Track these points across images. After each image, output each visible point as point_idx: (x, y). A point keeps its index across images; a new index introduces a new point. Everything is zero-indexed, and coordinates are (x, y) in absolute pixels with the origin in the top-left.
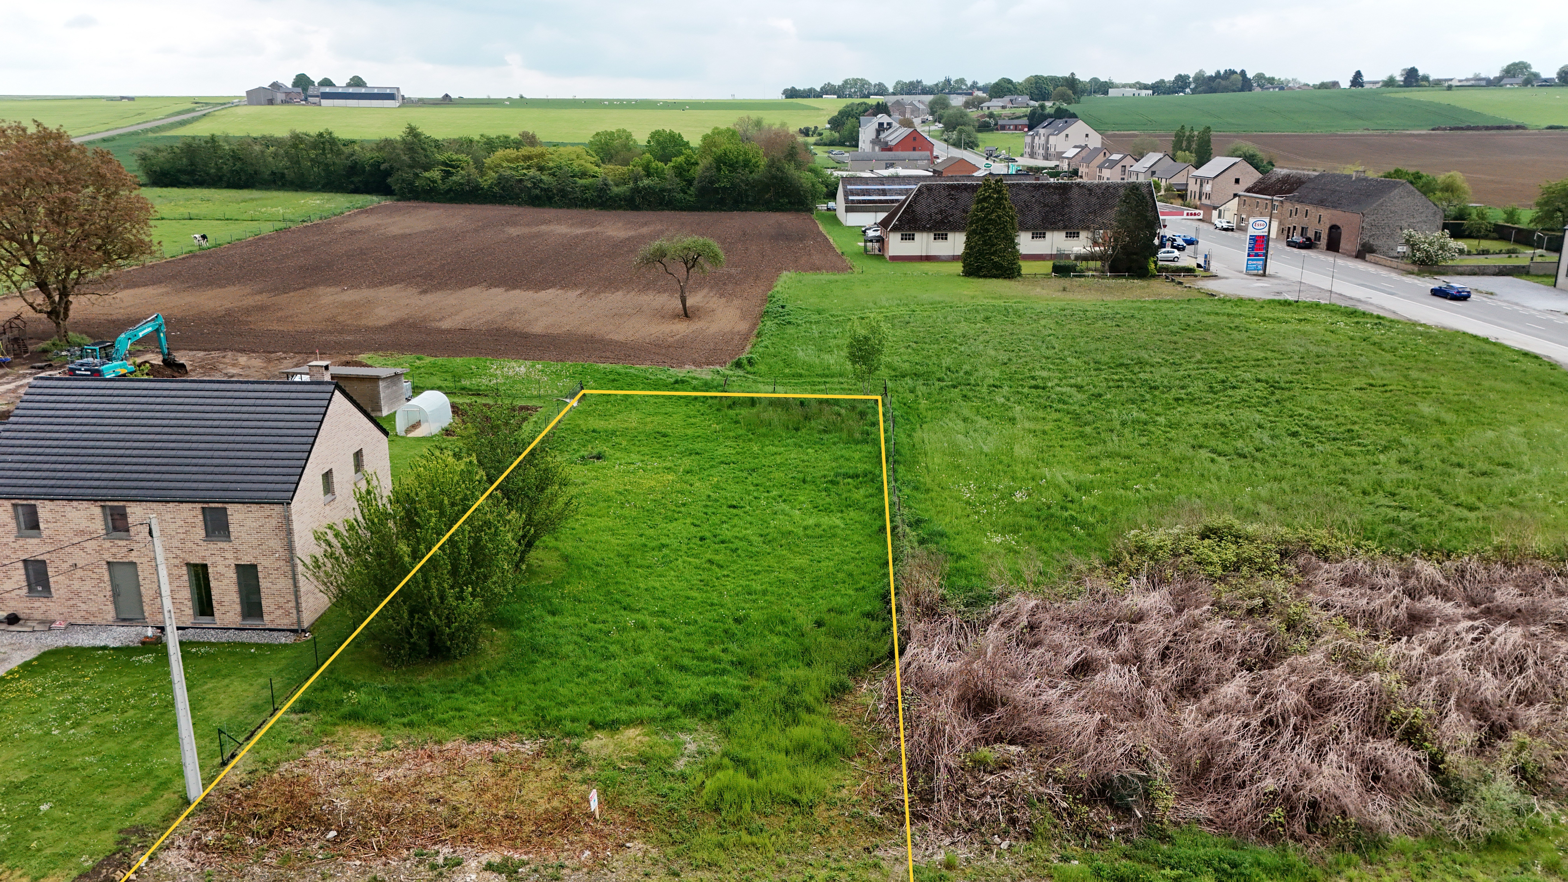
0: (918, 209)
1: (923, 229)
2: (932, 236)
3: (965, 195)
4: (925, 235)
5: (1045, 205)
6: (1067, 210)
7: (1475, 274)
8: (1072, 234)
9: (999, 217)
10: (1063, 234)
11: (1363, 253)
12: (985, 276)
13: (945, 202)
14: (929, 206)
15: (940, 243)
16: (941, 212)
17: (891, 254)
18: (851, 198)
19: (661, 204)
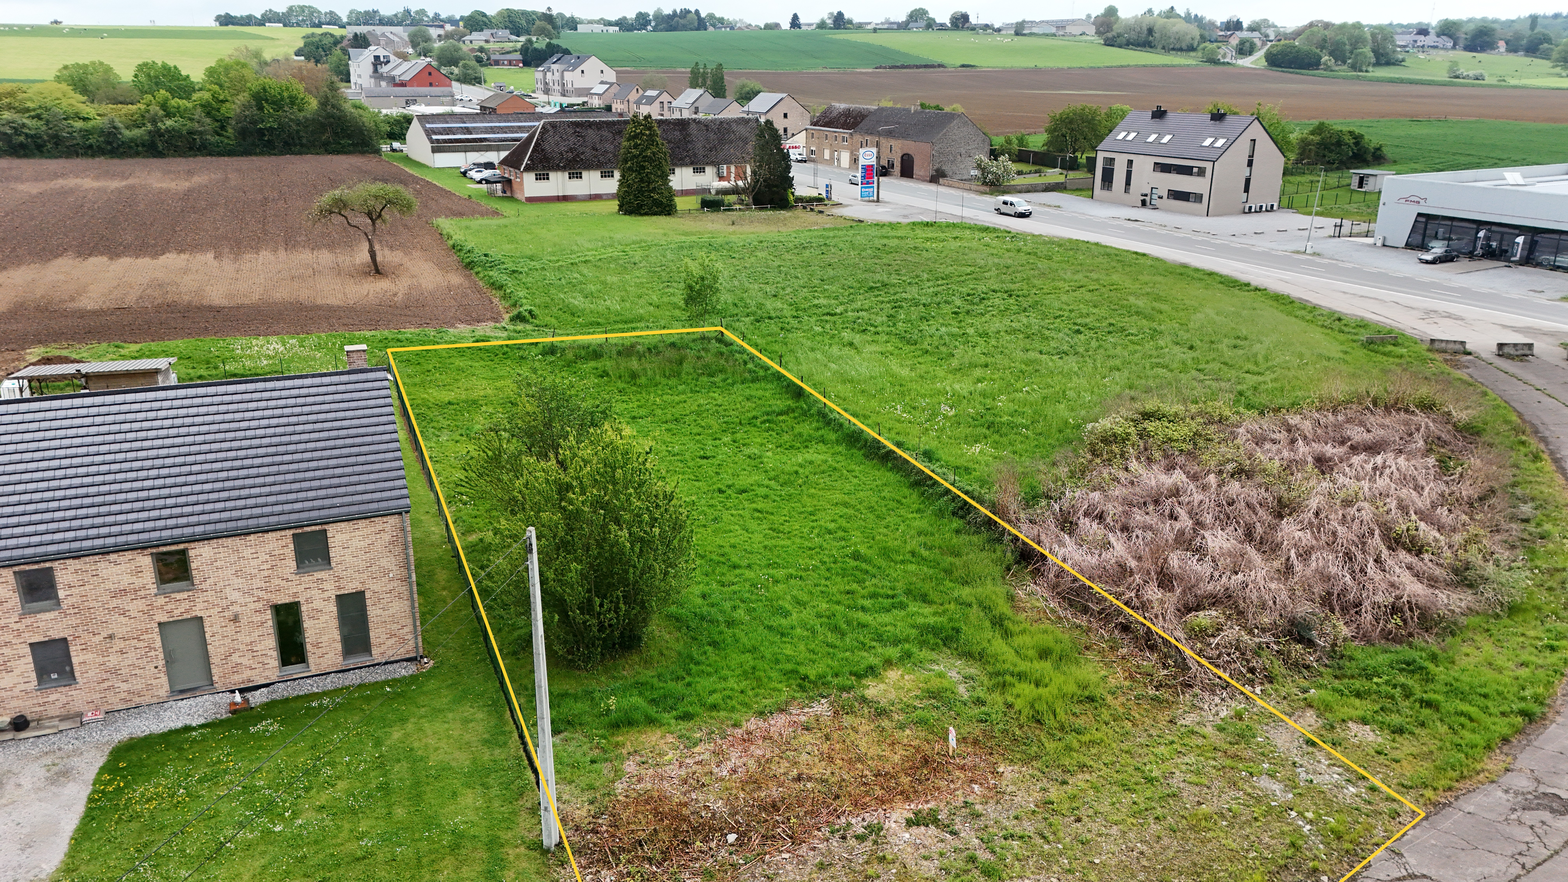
1: (557, 168)
2: (567, 175)
3: (590, 131)
4: (560, 174)
6: (690, 146)
7: (1029, 191)
8: (698, 170)
9: (654, 154)
10: (691, 170)
11: (936, 177)
12: (646, 214)
14: (557, 144)
15: (575, 182)
17: (527, 195)
18: (434, 137)
19: (191, 149)
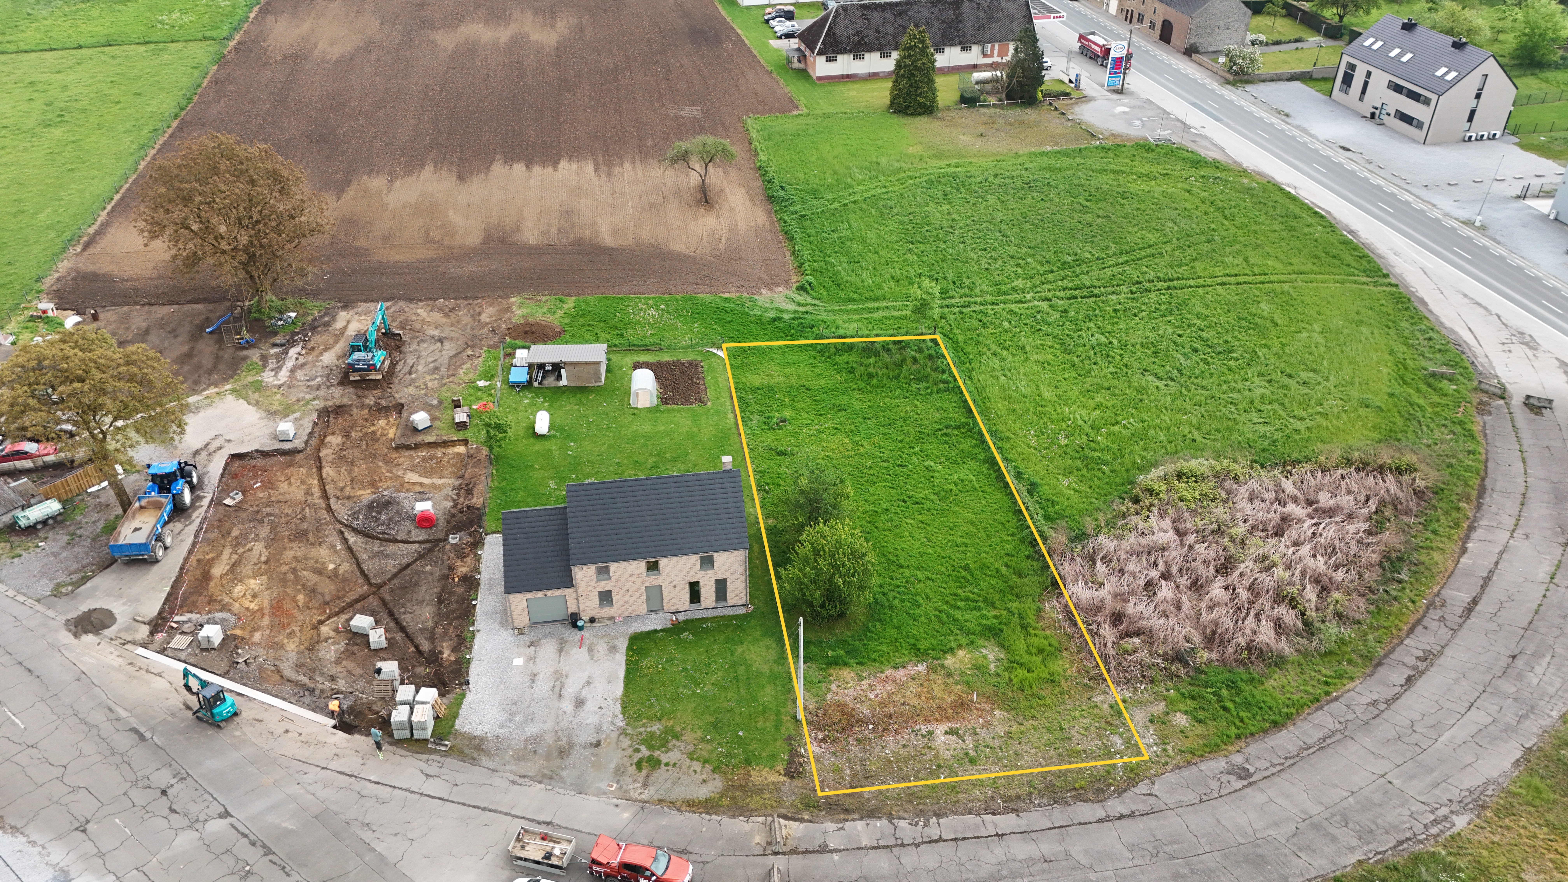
0: (838, 31)
1: (845, 51)
2: (851, 56)
3: (876, 14)
4: (845, 55)
5: (943, 22)
6: (961, 25)
7: (1273, 80)
8: (966, 48)
10: (959, 48)
11: (1190, 52)
13: (860, 22)
14: (847, 28)
15: (859, 62)
16: (858, 33)
17: (818, 75)
